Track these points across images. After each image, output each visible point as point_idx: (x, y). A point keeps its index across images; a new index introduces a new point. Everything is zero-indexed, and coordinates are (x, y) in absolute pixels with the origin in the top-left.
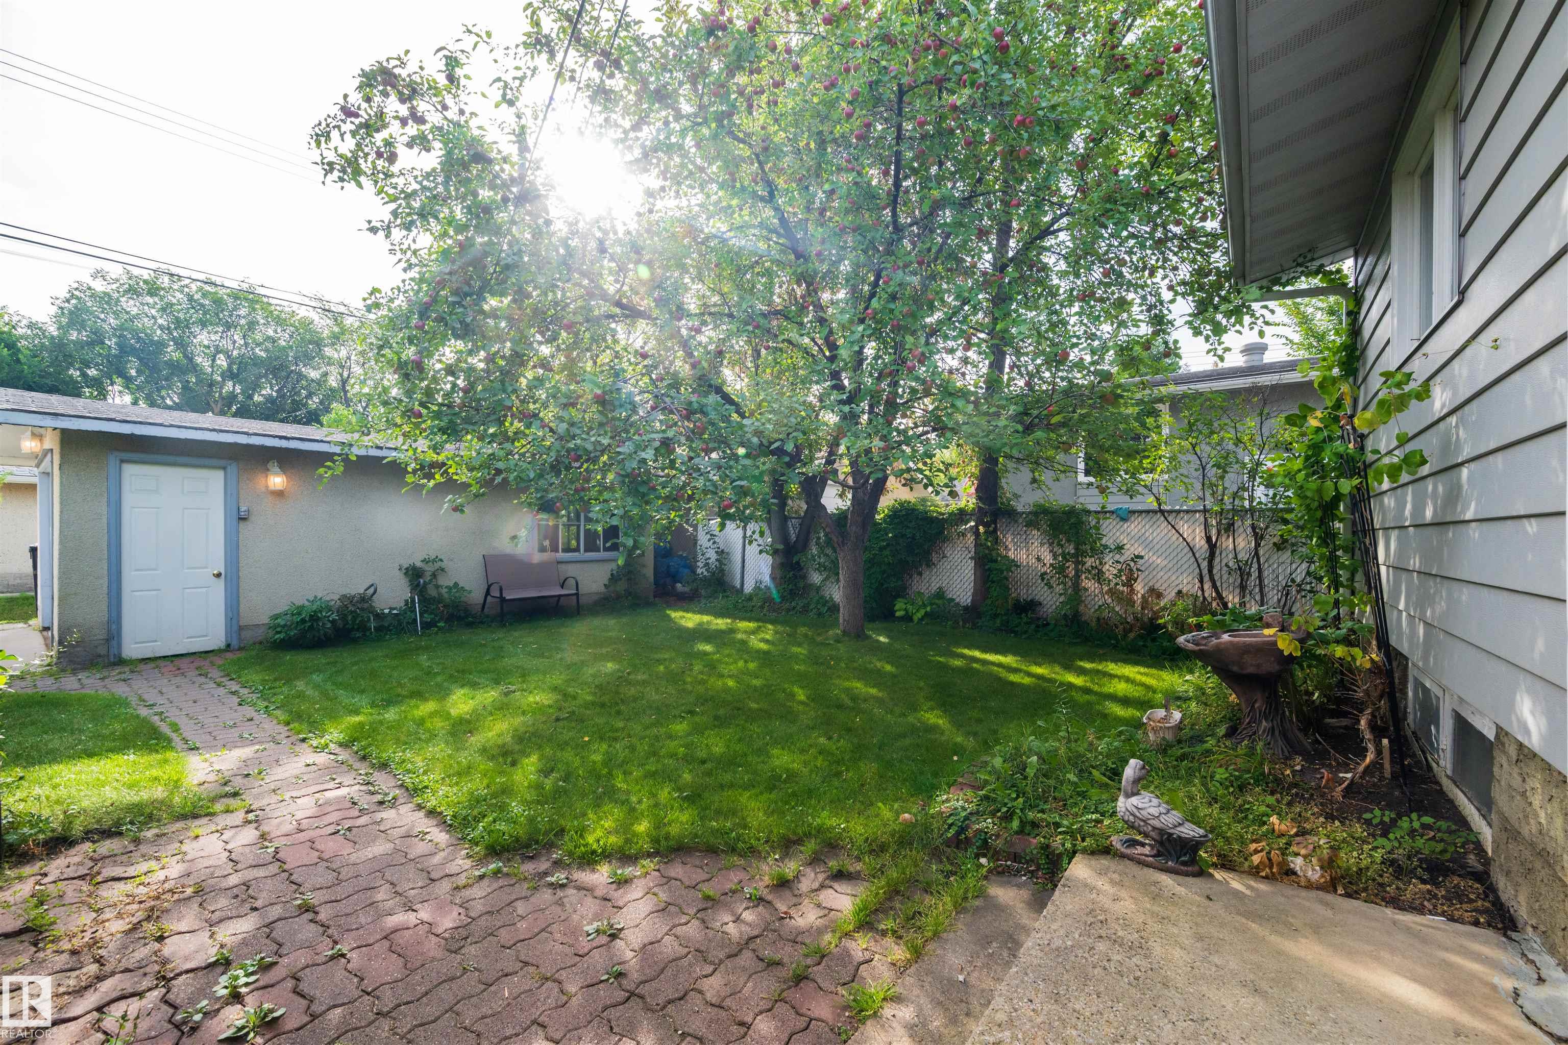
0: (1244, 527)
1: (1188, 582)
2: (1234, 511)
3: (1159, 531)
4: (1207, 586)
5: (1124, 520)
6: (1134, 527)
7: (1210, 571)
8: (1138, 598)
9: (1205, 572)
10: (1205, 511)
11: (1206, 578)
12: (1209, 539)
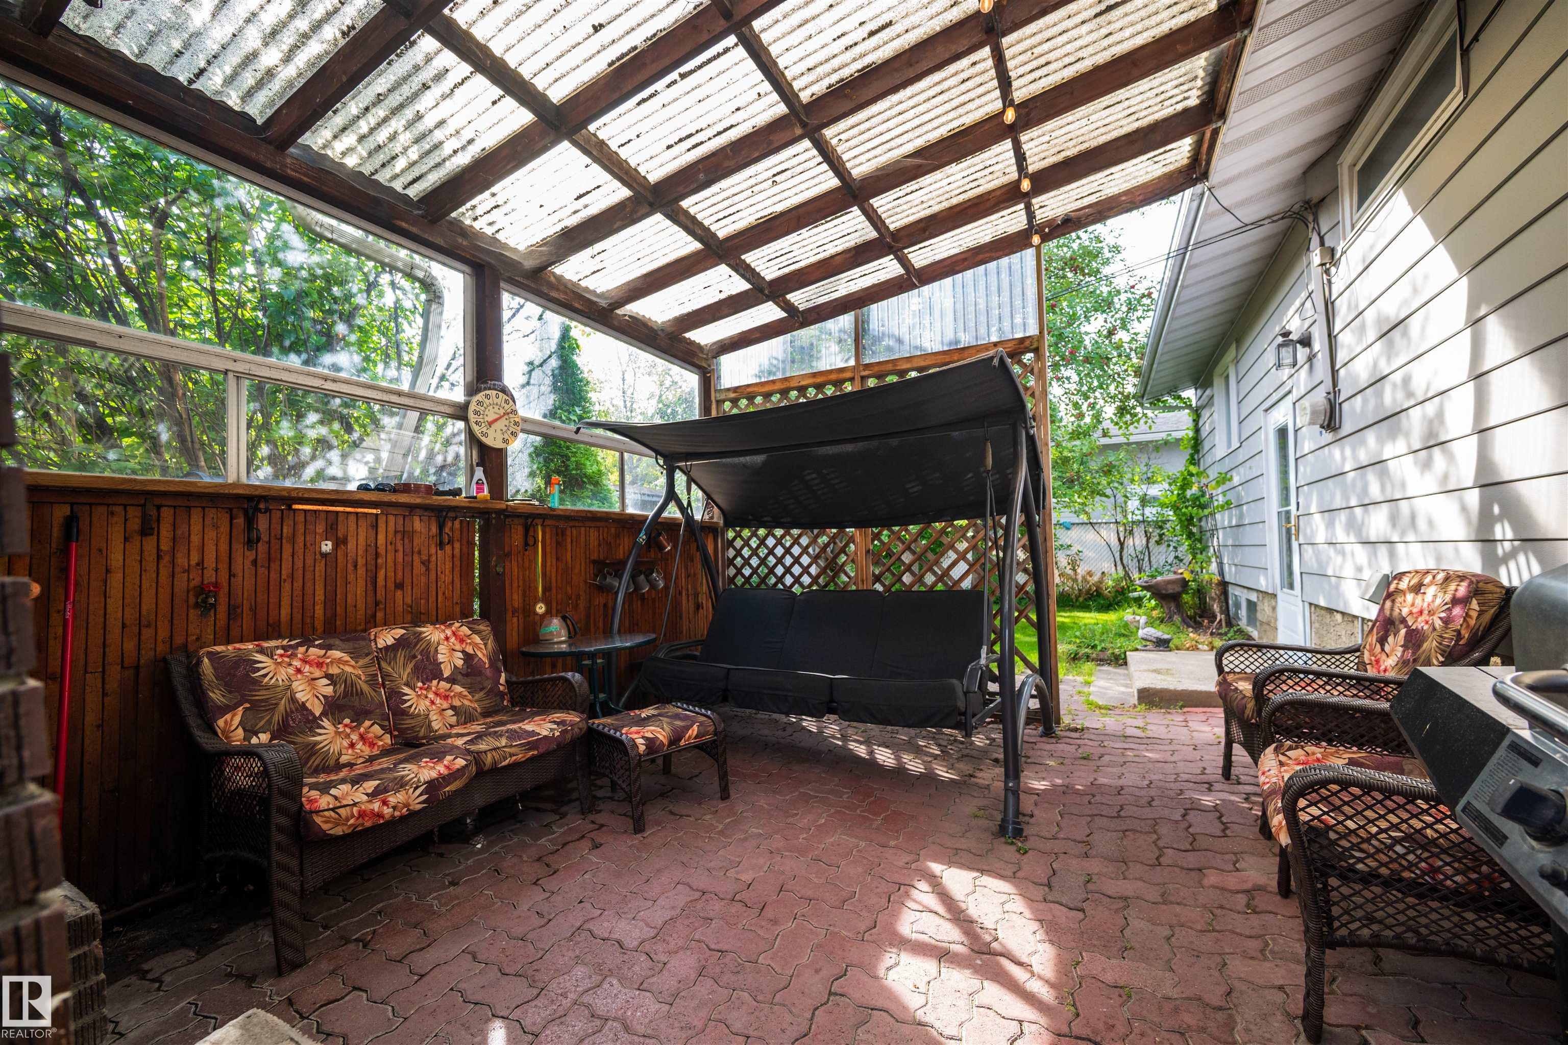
0: (1139, 533)
1: (1107, 566)
2: (1133, 522)
3: (1090, 535)
4: (1120, 567)
5: (1068, 529)
6: (1074, 533)
7: (1121, 559)
8: (1080, 578)
9: (1118, 559)
10: (1117, 522)
11: (1119, 563)
12: (1119, 540)
